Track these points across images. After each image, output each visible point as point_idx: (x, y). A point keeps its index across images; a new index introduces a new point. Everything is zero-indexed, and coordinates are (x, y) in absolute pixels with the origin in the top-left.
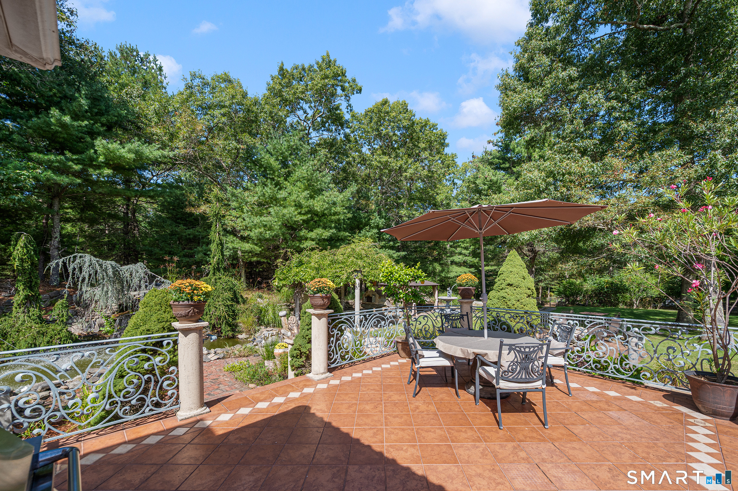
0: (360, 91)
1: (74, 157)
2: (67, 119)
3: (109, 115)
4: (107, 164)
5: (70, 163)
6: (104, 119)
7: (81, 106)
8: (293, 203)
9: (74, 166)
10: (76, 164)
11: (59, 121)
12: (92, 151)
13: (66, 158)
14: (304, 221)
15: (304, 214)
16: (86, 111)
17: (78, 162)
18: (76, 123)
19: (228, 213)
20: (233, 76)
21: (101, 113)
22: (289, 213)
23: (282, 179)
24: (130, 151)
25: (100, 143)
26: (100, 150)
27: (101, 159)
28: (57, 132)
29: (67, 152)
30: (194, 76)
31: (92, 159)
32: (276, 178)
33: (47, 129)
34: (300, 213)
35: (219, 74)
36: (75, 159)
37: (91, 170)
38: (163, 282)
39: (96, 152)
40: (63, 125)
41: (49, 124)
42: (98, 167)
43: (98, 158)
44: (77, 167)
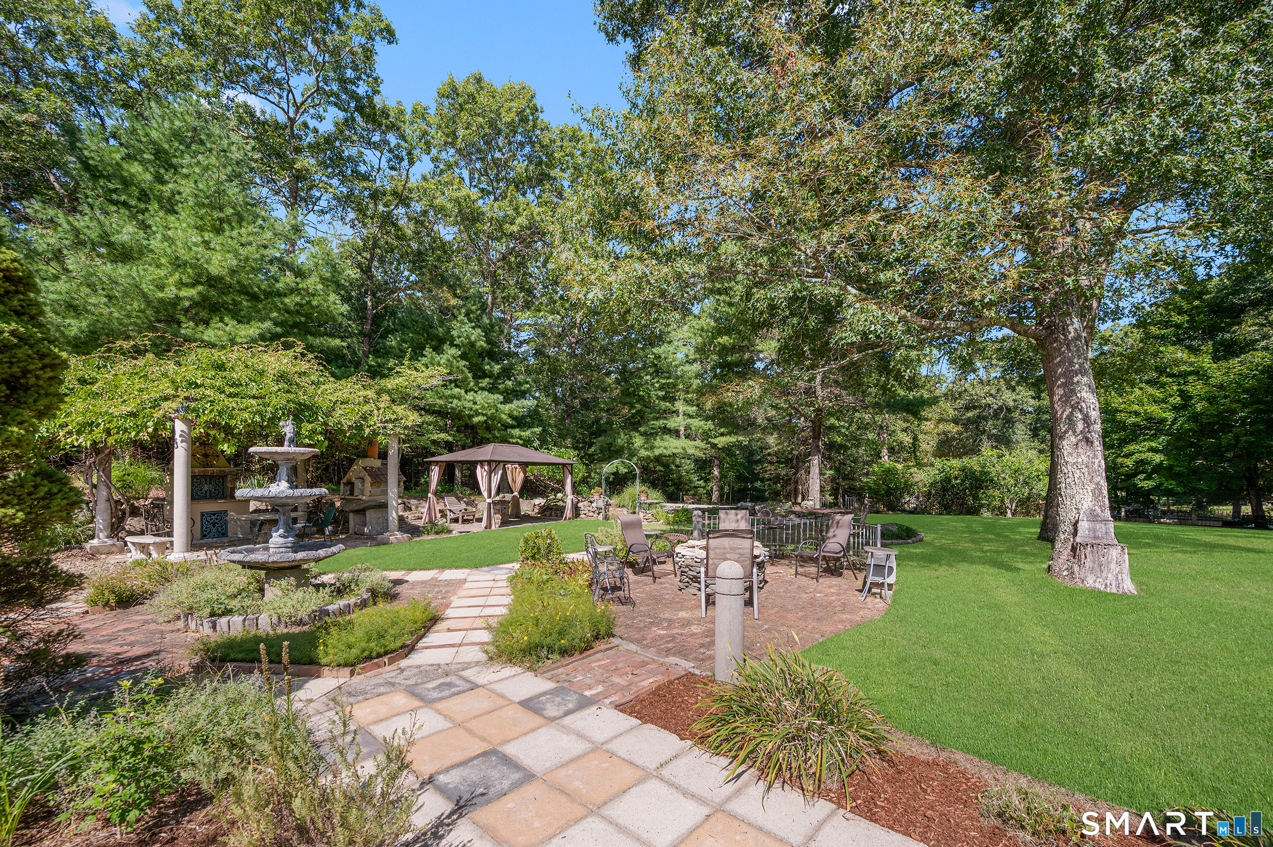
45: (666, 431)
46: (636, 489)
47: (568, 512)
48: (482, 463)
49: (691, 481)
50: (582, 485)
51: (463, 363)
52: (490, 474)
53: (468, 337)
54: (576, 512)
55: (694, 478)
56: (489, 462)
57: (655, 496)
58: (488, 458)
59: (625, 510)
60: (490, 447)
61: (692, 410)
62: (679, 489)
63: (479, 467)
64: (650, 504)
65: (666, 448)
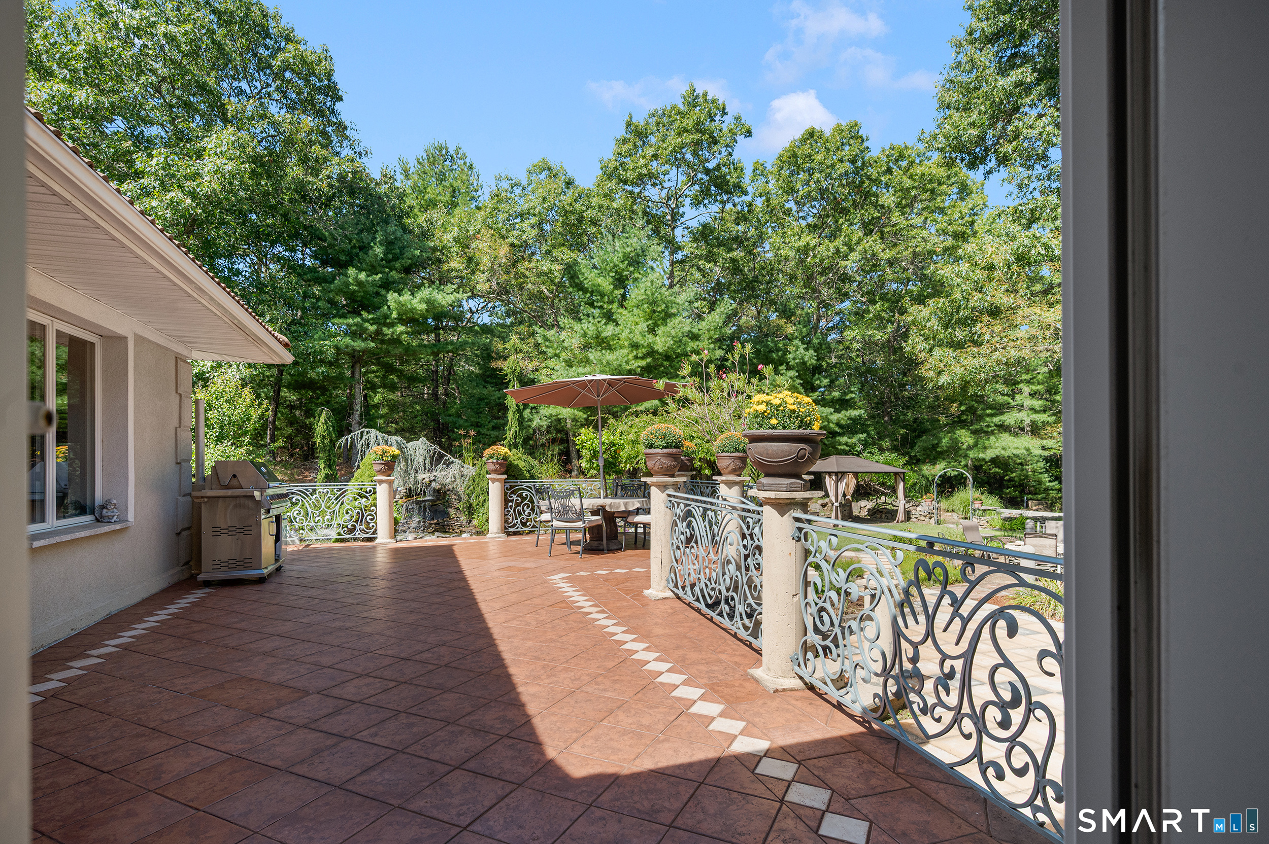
0: (749, 133)
1: (370, 316)
2: (362, 276)
3: (403, 259)
4: (401, 320)
5: (367, 325)
6: (398, 265)
7: (376, 255)
8: (626, 343)
9: (370, 327)
10: (371, 325)
11: (356, 279)
12: (386, 307)
13: (363, 319)
14: (642, 368)
15: (642, 358)
16: (382, 259)
17: (374, 322)
18: (370, 279)
19: (543, 365)
20: (554, 162)
21: (396, 258)
22: (617, 359)
23: (615, 305)
24: (421, 301)
25: (392, 297)
26: (392, 304)
27: (395, 315)
28: (355, 291)
29: (363, 313)
30: (499, 179)
31: (386, 317)
32: (605, 306)
33: (346, 290)
34: (636, 357)
35: (536, 162)
36: (372, 319)
37: (385, 329)
38: (452, 462)
39: (389, 307)
40: (359, 283)
41: (347, 284)
42: (392, 325)
43: (391, 314)
44: (372, 328)
45: (1003, 428)
46: (969, 493)
47: (901, 516)
48: (830, 474)
49: (1040, 482)
50: (915, 491)
51: (798, 381)
52: (837, 482)
53: (802, 358)
54: (908, 516)
55: (1045, 478)
56: (836, 474)
57: (991, 502)
58: (836, 470)
59: (955, 515)
60: (833, 459)
61: (1037, 404)
62: (1023, 492)
63: (827, 477)
64: (984, 511)
65: (1004, 449)
